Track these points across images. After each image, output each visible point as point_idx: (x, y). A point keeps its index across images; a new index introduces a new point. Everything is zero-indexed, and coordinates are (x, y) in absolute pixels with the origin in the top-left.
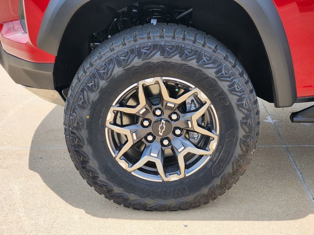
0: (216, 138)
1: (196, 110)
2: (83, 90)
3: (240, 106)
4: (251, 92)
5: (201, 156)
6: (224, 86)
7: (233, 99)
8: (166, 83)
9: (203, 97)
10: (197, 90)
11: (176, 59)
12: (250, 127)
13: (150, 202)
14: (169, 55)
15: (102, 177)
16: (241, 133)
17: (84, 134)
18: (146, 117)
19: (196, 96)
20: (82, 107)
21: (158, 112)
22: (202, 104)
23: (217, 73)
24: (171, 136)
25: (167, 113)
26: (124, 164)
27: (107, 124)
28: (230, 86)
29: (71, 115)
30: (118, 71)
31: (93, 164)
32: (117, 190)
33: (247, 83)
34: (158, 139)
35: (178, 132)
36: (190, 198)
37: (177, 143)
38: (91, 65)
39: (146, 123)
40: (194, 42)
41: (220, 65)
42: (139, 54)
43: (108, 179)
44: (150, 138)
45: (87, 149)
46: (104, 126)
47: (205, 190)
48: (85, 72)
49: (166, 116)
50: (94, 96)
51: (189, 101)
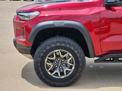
0: (74, 66)
1: (69, 59)
2: (39, 53)
3: (80, 57)
4: (83, 53)
5: (70, 71)
6: (76, 52)
7: (78, 55)
8: (61, 51)
9: (70, 55)
10: (69, 53)
11: (63, 45)
12: (83, 63)
13: (56, 84)
14: (62, 44)
15: (44, 77)
16: (81, 64)
17: (39, 64)
18: (56, 60)
19: (68, 55)
20: (39, 57)
21: (59, 59)
22: (70, 57)
23: (74, 48)
24: (62, 66)
25: (61, 59)
26: (49, 73)
27: (45, 62)
28: (77, 52)
29: (36, 59)
30: (48, 48)
31: (41, 73)
32: (48, 80)
33: (82, 51)
34: (59, 66)
35: (64, 65)
36: (67, 83)
37: (64, 67)
38: (41, 46)
39: (55, 62)
40: (68, 40)
41: (75, 46)
42: (54, 43)
43: (45, 77)
44: (57, 66)
45: (40, 69)
46: (45, 63)
47: (71, 81)
48: (40, 48)
49: (61, 60)
50: (42, 54)
51: (67, 56)
